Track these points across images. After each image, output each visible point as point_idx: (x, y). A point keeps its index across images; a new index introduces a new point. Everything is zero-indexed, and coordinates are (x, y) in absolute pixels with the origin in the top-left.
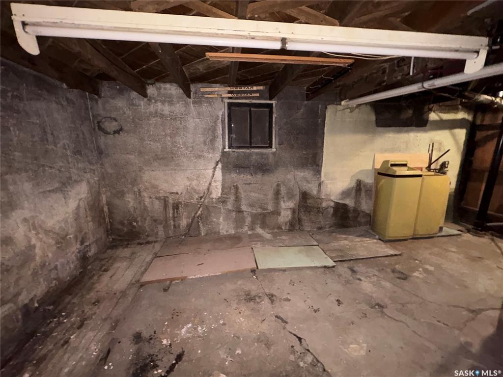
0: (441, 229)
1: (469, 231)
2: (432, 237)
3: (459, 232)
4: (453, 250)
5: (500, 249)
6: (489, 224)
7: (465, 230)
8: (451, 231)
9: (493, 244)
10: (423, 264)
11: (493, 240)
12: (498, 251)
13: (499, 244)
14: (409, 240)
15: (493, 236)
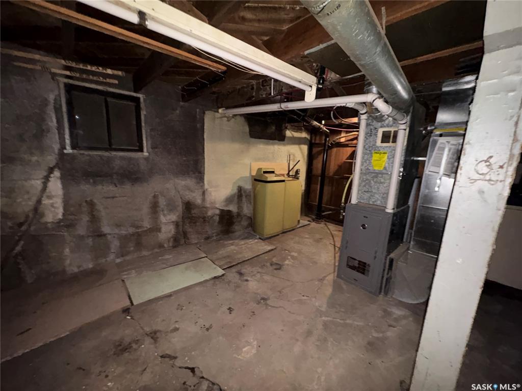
0: (299, 221)
1: (314, 220)
2: (293, 230)
3: (309, 223)
4: (307, 236)
5: (329, 230)
6: (323, 214)
7: (311, 220)
8: (304, 222)
9: (326, 227)
10: (290, 252)
11: (326, 224)
12: (329, 232)
13: (329, 227)
14: (281, 235)
15: (326, 221)
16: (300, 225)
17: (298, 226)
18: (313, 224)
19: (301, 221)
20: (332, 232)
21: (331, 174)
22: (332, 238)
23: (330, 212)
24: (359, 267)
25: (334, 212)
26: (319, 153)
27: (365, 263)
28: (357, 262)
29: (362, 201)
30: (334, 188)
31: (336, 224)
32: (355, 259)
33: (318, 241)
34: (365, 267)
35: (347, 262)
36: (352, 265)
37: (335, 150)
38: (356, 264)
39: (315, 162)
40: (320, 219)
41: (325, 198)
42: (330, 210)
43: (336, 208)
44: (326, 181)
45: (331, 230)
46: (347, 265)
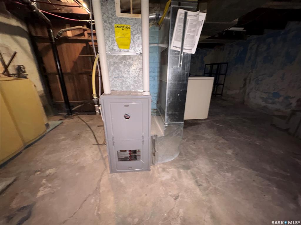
0: (47, 125)
3: (61, 121)
5: (84, 121)
6: (73, 109)
7: (63, 118)
8: (55, 122)
9: (80, 120)
10: (44, 172)
11: (79, 117)
12: (84, 123)
13: (83, 118)
14: (24, 151)
15: (78, 114)
16: (51, 128)
17: (48, 130)
18: (67, 121)
19: (50, 123)
20: (87, 123)
21: (69, 71)
22: (89, 129)
23: (80, 106)
24: (130, 156)
25: (84, 104)
26: (46, 49)
27: (136, 151)
28: (128, 152)
29: (115, 89)
30: (76, 84)
31: (88, 114)
32: (125, 151)
33: (77, 138)
34: (136, 153)
35: (118, 156)
36: (123, 157)
37: (64, 45)
38: (127, 154)
39: (45, 59)
40: (71, 115)
41: (71, 94)
42: (79, 104)
43: (84, 101)
44: (66, 78)
45: (86, 121)
46: (119, 159)
